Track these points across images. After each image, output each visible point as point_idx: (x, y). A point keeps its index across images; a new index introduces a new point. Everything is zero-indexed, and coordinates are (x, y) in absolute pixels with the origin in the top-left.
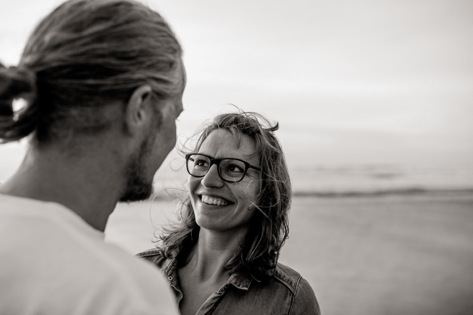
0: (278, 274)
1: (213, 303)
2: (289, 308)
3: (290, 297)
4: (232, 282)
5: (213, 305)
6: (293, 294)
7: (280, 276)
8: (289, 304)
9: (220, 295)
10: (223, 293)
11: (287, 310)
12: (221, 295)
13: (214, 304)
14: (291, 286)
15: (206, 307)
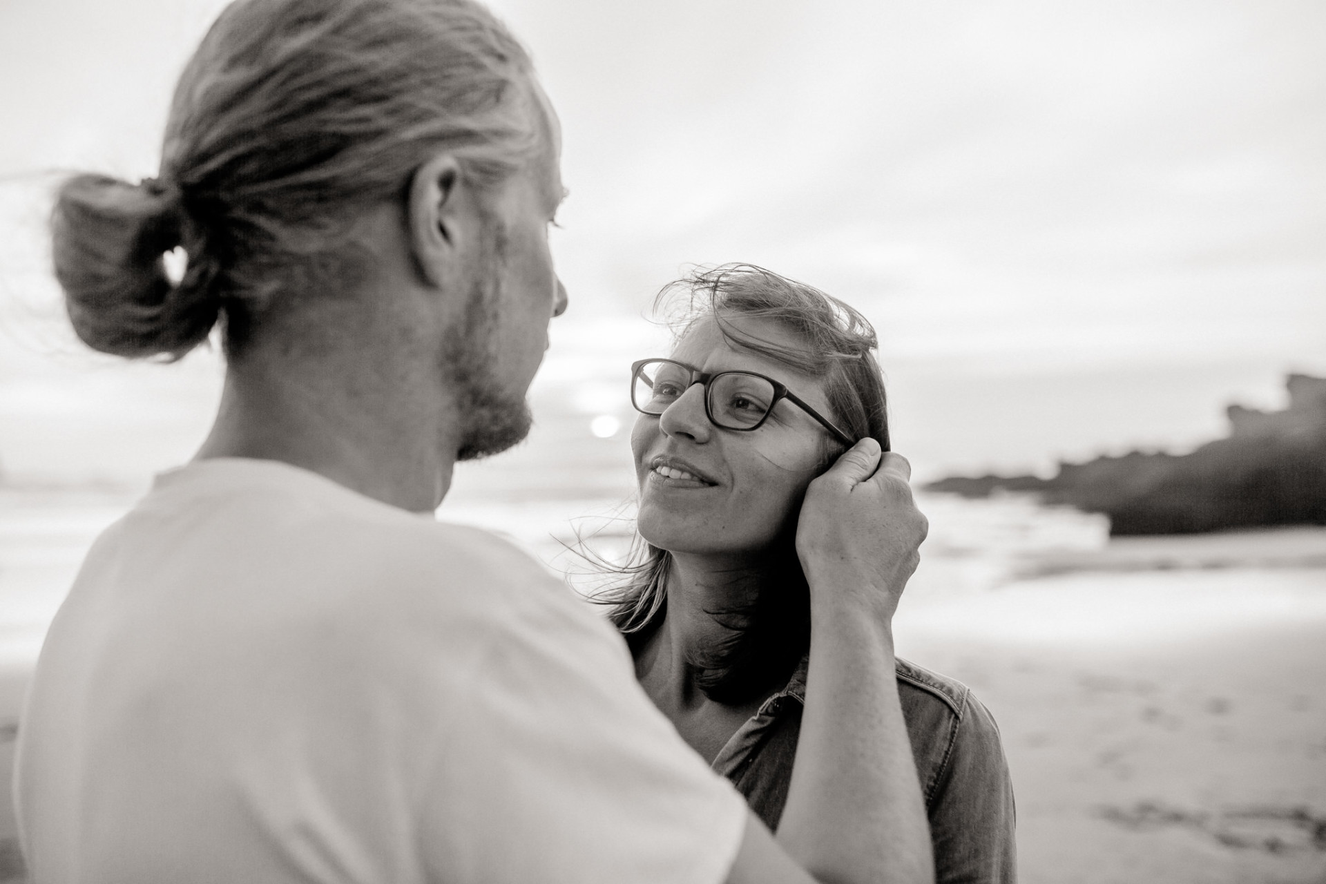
0: (913, 671)
1: (747, 748)
2: (945, 749)
3: (949, 723)
4: (795, 691)
5: (746, 753)
6: (957, 717)
7: (919, 677)
8: (946, 738)
9: (762, 726)
10: (770, 719)
11: (941, 754)
12: (765, 725)
13: (750, 749)
14: (952, 698)
15: (727, 757)
